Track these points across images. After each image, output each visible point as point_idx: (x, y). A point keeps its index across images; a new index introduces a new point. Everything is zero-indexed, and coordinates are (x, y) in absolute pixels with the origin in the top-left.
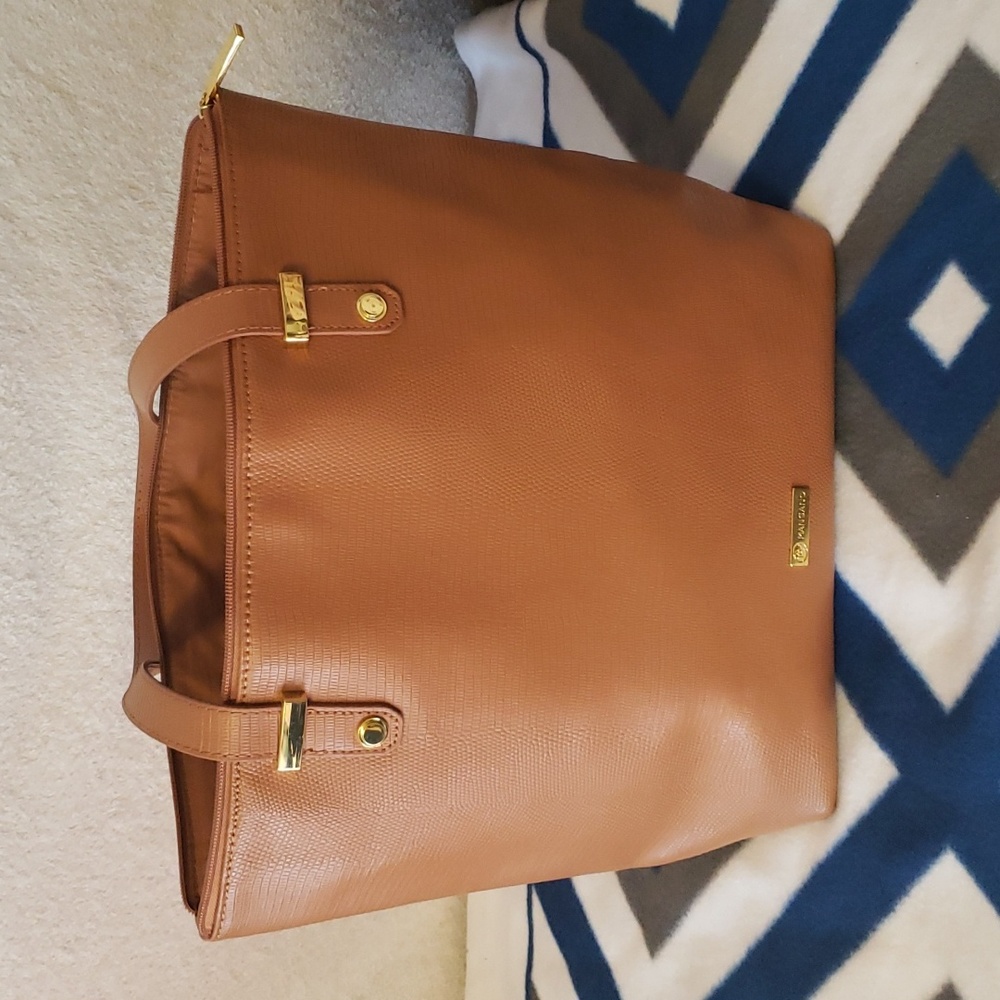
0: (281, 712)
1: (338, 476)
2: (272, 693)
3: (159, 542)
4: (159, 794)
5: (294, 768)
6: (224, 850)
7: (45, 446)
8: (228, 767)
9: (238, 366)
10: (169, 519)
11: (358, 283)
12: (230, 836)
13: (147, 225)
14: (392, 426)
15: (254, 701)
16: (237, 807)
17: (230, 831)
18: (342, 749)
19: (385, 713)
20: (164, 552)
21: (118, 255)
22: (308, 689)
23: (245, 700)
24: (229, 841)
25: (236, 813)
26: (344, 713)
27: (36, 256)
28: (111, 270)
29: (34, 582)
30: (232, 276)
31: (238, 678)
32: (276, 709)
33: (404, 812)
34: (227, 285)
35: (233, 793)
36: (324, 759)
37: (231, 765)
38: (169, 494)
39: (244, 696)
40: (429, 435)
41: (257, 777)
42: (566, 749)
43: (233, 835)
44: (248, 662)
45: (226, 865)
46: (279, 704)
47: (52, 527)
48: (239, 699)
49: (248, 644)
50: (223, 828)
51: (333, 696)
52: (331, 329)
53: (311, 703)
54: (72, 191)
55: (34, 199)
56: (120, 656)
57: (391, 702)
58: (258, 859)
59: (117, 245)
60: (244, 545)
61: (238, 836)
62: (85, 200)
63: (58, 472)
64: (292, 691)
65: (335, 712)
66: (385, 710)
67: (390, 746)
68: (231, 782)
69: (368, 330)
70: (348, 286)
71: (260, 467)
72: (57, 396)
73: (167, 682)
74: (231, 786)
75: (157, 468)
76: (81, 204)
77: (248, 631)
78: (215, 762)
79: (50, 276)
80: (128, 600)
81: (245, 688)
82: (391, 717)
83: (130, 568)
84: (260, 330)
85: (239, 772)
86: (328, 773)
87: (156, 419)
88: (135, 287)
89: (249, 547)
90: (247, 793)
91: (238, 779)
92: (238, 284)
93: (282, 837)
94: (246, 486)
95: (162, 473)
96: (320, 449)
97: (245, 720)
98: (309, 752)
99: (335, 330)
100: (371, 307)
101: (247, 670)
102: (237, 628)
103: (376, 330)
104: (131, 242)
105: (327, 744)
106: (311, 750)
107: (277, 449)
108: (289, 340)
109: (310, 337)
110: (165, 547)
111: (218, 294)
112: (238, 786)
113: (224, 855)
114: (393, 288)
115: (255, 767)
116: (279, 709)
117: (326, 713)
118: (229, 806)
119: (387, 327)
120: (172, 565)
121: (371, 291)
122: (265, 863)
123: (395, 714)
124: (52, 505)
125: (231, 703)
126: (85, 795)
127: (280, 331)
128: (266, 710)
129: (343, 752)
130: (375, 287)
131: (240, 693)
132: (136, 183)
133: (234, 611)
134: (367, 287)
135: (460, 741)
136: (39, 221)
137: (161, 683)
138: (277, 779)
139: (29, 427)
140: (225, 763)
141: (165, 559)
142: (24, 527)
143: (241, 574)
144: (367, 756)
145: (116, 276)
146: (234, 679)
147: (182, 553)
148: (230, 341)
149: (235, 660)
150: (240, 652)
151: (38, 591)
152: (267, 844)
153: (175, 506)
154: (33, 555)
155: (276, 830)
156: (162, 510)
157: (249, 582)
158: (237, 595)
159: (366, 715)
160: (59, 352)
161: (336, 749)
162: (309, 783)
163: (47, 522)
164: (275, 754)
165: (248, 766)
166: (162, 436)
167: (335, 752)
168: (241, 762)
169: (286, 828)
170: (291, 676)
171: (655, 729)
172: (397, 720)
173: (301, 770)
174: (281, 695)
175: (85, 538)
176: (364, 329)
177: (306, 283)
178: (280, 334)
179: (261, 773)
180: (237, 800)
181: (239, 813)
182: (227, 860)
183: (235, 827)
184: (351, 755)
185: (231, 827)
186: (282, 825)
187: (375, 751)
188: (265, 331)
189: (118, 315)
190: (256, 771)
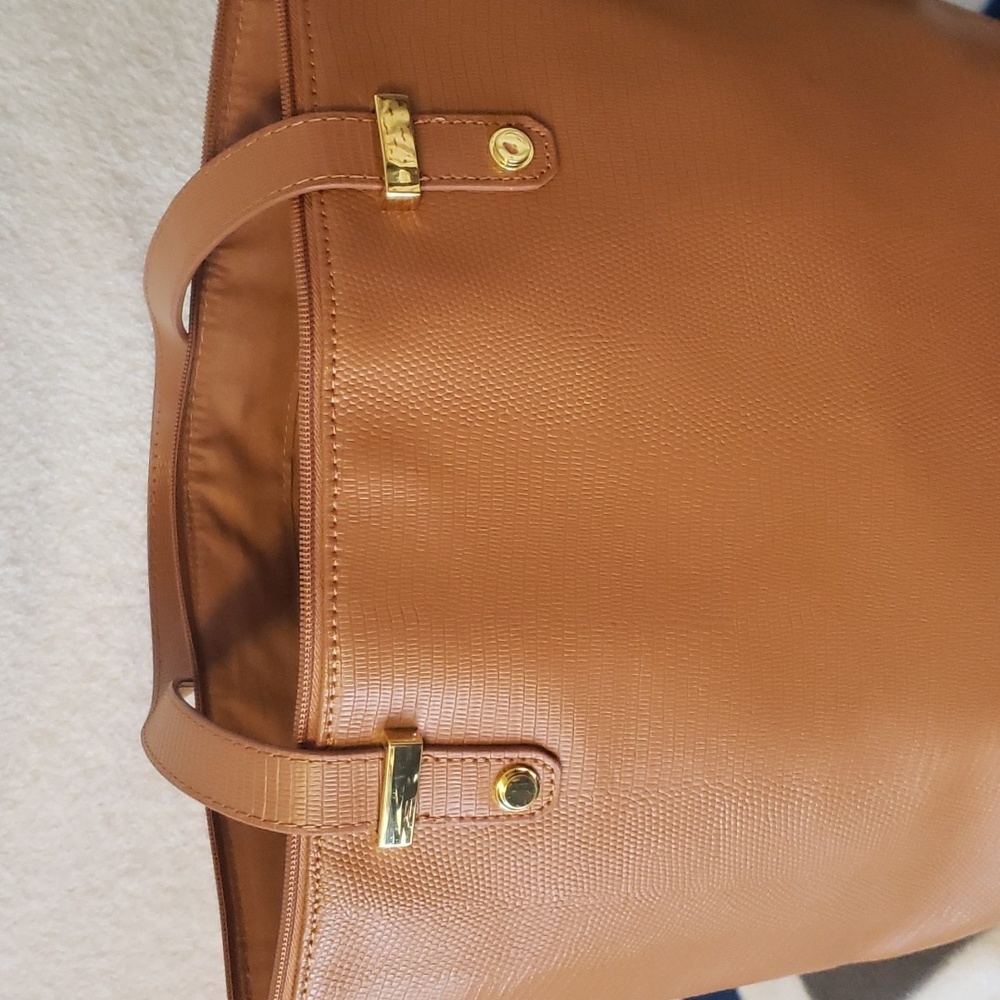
0: (383, 760)
1: (464, 404)
2: (371, 731)
3: (190, 509)
4: (185, 845)
5: (403, 843)
6: (297, 964)
7: (31, 390)
8: (303, 842)
9: (315, 235)
10: (205, 477)
11: (491, 113)
12: (305, 944)
13: (162, 101)
14: (545, 328)
15: (343, 744)
16: (317, 901)
17: (306, 937)
18: (473, 814)
19: (536, 761)
20: (196, 524)
21: (126, 140)
22: (421, 725)
23: (329, 742)
24: (305, 952)
25: (316, 911)
26: (475, 760)
27: (19, 138)
28: (116, 159)
29: (19, 569)
30: (303, 101)
31: (319, 709)
32: (376, 755)
33: (559, 904)
34: (295, 113)
35: (311, 881)
36: (445, 829)
37: (308, 838)
38: (204, 442)
39: (329, 736)
40: (598, 344)
41: (347, 856)
42: (793, 810)
43: (311, 942)
44: (334, 684)
45: (300, 985)
46: (382, 747)
47: (41, 497)
48: (321, 739)
49: (335, 657)
50: (296, 932)
51: (459, 734)
52: (452, 181)
53: (429, 745)
54: (66, 55)
55: (15, 61)
56: (132, 665)
57: (543, 743)
58: (346, 976)
59: (124, 126)
60: (326, 507)
61: (318, 944)
62: (81, 67)
63: (49, 424)
64: (399, 728)
65: (463, 760)
66: (534, 755)
67: (542, 809)
68: (308, 865)
69: (507, 183)
70: (476, 117)
71: (349, 388)
72: (46, 324)
73: (204, 709)
74: (307, 871)
75: (186, 404)
76: (77, 72)
77: (335, 638)
78: (286, 835)
79: (38, 166)
80: (143, 592)
81: (330, 723)
82: (544, 765)
83: (145, 551)
84: (348, 180)
85: (319, 848)
86: (450, 849)
87: (185, 335)
88: (148, 183)
89: (334, 511)
90: (331, 880)
91: (318, 860)
92: (312, 111)
93: (381, 944)
94: (329, 417)
95: (193, 414)
96: (439, 362)
97: (329, 772)
98: (423, 819)
99: (458, 183)
100: (510, 149)
101: (332, 697)
102: (318, 632)
103: (519, 183)
104: (141, 123)
105: (449, 807)
106: (427, 816)
107: (375, 361)
108: (390, 195)
109: (422, 192)
110: (198, 517)
111: (282, 127)
112: (318, 871)
113: (297, 971)
114: (542, 122)
115: (344, 841)
116: (381, 755)
117: (450, 760)
118: (305, 901)
119: (535, 180)
120: (208, 543)
121: (510, 126)
122: (355, 981)
123: (550, 762)
124: (41, 467)
125: (308, 746)
126: (89, 848)
127: (377, 182)
128: (362, 756)
129: (474, 818)
130: (513, 120)
131: (322, 732)
132: (150, 47)
133: (314, 608)
134: (502, 120)
135: (643, 800)
136: (24, 93)
137: (195, 710)
138: (376, 859)
139: (11, 364)
140: (299, 837)
141: (199, 534)
142: (4, 496)
143: (322, 549)
144: (507, 823)
145: (123, 167)
146: (313, 710)
147: (223, 526)
148: (301, 197)
149: (316, 682)
150: (322, 668)
151: (24, 580)
152: (360, 955)
153: (212, 459)
154: (18, 533)
155: (373, 934)
156: (193, 465)
157: (336, 564)
158: (317, 583)
159: (507, 762)
160: (49, 266)
161: (464, 815)
162: (422, 864)
163: (34, 490)
164: (374, 823)
165: (331, 841)
166: (192, 359)
167: (461, 818)
168: (323, 836)
169: (388, 932)
170: (398, 705)
171: (918, 780)
172: (552, 771)
173: (410, 847)
174: (383, 734)
175: (86, 510)
176: (499, 181)
177: (414, 113)
178: (377, 187)
179: (353, 850)
180: (317, 891)
181: (321, 911)
182: (301, 978)
183: (314, 931)
184: (485, 823)
185: (308, 930)
186: (382, 928)
187: (521, 816)
188: (353, 181)
189: (126, 218)
190: (346, 848)
